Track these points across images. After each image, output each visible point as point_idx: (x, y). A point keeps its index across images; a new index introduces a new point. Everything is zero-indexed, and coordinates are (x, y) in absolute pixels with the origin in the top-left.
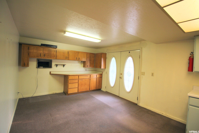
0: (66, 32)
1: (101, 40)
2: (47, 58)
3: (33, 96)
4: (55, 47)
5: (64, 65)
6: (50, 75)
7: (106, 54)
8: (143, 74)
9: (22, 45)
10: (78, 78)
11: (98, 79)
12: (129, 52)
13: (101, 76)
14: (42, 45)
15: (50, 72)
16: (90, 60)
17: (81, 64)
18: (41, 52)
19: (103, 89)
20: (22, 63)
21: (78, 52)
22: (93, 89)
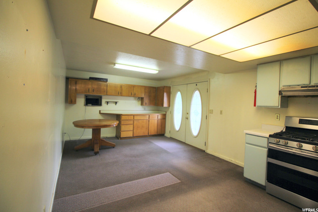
0: (116, 65)
1: (159, 71)
2: (96, 94)
3: (81, 139)
4: (106, 80)
5: (116, 103)
6: (99, 115)
7: (170, 87)
8: (211, 112)
9: (70, 79)
10: (132, 118)
11: (159, 121)
12: (196, 85)
13: (164, 117)
14: (91, 78)
15: (100, 111)
16: (150, 96)
17: (138, 101)
18: (90, 86)
19: (167, 135)
20: (70, 100)
21: (134, 86)
22: (153, 134)
